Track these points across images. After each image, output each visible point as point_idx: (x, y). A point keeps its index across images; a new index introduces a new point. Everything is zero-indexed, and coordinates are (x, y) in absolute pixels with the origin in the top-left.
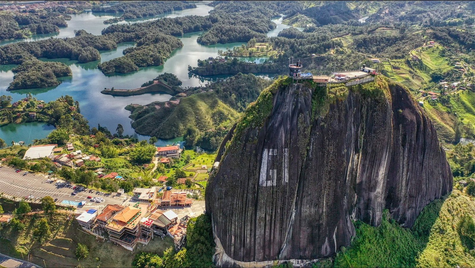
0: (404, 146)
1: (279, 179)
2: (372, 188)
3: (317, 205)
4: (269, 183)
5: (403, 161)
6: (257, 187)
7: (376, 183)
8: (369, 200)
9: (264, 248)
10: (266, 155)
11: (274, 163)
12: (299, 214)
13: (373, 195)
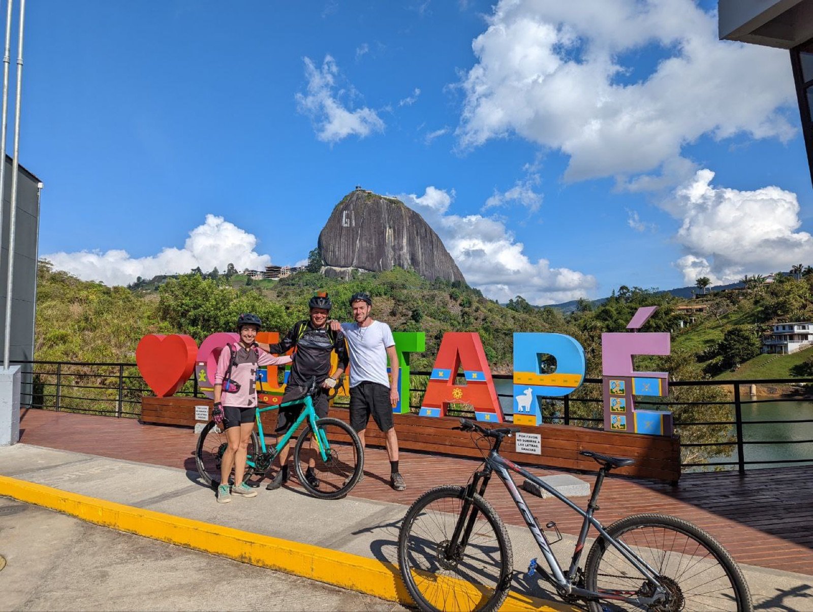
0: (417, 235)
1: (351, 224)
2: (401, 248)
3: (370, 242)
4: (346, 225)
5: (418, 241)
6: (342, 227)
7: (402, 247)
8: (400, 255)
9: (344, 258)
10: (345, 213)
11: (348, 217)
12: (361, 244)
13: (401, 252)
